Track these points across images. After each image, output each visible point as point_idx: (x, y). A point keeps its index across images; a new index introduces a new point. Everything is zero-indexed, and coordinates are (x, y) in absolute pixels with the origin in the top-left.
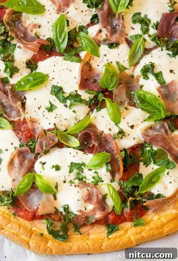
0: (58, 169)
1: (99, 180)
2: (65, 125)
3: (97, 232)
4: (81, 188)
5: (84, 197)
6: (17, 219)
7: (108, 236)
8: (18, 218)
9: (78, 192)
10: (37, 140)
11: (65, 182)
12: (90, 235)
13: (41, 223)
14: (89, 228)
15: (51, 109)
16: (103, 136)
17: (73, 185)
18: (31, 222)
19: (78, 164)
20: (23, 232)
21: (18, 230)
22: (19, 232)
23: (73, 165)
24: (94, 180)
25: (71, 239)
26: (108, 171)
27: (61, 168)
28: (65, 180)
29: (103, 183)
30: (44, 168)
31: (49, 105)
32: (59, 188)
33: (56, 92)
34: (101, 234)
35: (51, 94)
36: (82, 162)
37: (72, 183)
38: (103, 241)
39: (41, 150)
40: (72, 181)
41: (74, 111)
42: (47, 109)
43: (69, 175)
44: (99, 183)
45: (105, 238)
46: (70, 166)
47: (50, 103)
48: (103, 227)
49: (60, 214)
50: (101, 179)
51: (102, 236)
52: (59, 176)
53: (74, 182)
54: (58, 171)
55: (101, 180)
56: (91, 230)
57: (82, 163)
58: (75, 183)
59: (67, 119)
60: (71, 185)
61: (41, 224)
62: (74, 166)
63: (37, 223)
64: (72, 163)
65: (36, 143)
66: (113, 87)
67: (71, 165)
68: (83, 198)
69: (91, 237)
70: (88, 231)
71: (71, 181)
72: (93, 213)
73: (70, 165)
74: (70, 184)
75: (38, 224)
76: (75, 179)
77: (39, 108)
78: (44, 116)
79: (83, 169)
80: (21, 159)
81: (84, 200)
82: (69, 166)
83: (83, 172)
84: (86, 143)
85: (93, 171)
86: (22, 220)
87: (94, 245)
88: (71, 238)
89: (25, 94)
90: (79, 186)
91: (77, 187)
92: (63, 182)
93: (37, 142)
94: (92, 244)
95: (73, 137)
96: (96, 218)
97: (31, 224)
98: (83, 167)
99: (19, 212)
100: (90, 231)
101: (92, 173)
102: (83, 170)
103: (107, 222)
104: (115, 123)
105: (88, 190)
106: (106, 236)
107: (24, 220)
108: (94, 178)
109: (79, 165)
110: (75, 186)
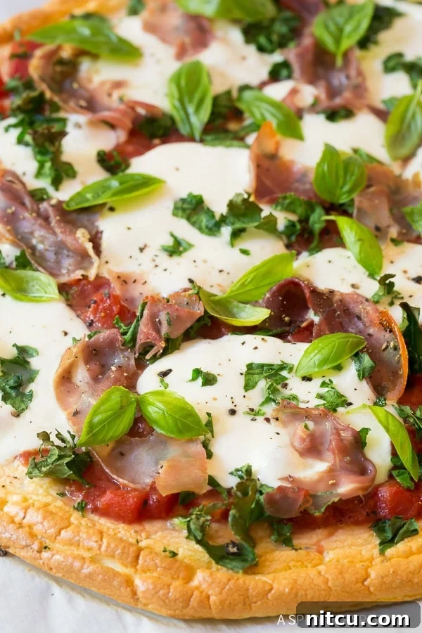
0: (210, 381)
1: (339, 401)
2: (219, 285)
3: (346, 544)
4: (285, 424)
5: (297, 444)
6: (92, 521)
7: (382, 552)
8: (95, 518)
9: (278, 434)
10: (143, 310)
11: (233, 412)
12: (325, 554)
13: (167, 529)
14: (320, 537)
15: (176, 248)
16: (337, 298)
17: (260, 419)
18: (137, 527)
19: (270, 366)
20: (113, 545)
21: (96, 542)
22: (100, 546)
23: (253, 372)
24: (322, 402)
25: (267, 563)
26: (363, 377)
27: (218, 377)
28: (234, 408)
29: (351, 407)
30: (168, 385)
31: (170, 242)
32: (216, 429)
33: (188, 212)
34: (360, 548)
35: (175, 214)
36: (282, 361)
37: (258, 414)
38: (369, 565)
39: (154, 334)
40: (256, 408)
41: (245, 252)
42: (165, 249)
43: (245, 394)
44: (340, 410)
45: (375, 556)
46: (244, 372)
47: (172, 235)
48: (363, 531)
49: (225, 495)
50: (343, 399)
51: (364, 553)
52: (215, 399)
53: (262, 412)
54: (211, 385)
55: (345, 401)
56: (326, 541)
57: (280, 363)
58: (264, 414)
59: (226, 270)
60: (253, 420)
61: (166, 532)
62: (258, 374)
63: (156, 529)
64: (250, 366)
65: (138, 321)
66: (350, 191)
67: (250, 371)
68: (294, 447)
69: (329, 556)
70: (318, 543)
71: (252, 410)
72: (331, 482)
73: (244, 370)
74: (252, 417)
75: (156, 532)
76: (263, 404)
77: (141, 250)
78: (156, 266)
79: (286, 379)
80: (95, 367)
81: (297, 450)
82: (241, 374)
83: (285, 386)
84: (287, 319)
85: (317, 382)
86: (105, 523)
87: (341, 573)
88: (264, 561)
89: (97, 221)
90: (277, 419)
91: (272, 420)
92: (228, 413)
93: (142, 316)
94: (334, 570)
95: (248, 306)
96: (338, 495)
97: (136, 532)
98: (284, 373)
99: (94, 499)
100: (323, 543)
101: (315, 387)
102: (286, 382)
103: (374, 512)
104: (367, 273)
105: (306, 427)
106: (376, 551)
107: (113, 521)
108: (321, 397)
109: (272, 369)
110: (268, 420)
